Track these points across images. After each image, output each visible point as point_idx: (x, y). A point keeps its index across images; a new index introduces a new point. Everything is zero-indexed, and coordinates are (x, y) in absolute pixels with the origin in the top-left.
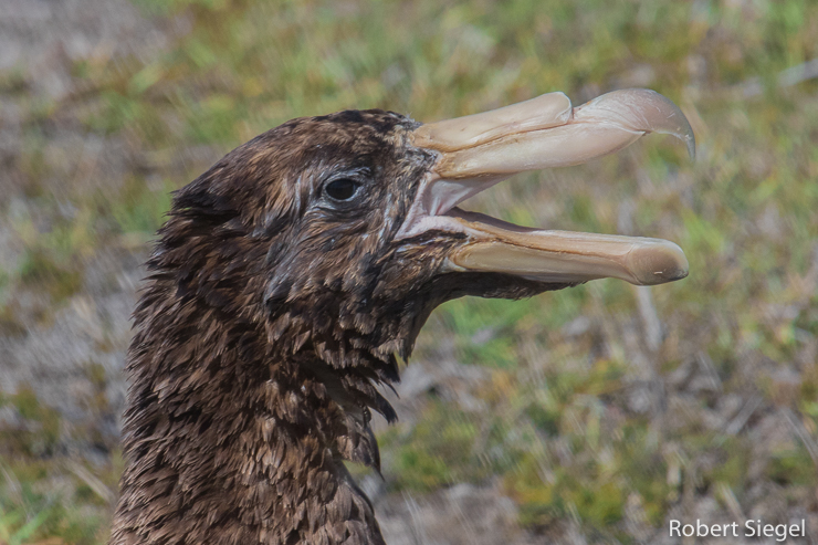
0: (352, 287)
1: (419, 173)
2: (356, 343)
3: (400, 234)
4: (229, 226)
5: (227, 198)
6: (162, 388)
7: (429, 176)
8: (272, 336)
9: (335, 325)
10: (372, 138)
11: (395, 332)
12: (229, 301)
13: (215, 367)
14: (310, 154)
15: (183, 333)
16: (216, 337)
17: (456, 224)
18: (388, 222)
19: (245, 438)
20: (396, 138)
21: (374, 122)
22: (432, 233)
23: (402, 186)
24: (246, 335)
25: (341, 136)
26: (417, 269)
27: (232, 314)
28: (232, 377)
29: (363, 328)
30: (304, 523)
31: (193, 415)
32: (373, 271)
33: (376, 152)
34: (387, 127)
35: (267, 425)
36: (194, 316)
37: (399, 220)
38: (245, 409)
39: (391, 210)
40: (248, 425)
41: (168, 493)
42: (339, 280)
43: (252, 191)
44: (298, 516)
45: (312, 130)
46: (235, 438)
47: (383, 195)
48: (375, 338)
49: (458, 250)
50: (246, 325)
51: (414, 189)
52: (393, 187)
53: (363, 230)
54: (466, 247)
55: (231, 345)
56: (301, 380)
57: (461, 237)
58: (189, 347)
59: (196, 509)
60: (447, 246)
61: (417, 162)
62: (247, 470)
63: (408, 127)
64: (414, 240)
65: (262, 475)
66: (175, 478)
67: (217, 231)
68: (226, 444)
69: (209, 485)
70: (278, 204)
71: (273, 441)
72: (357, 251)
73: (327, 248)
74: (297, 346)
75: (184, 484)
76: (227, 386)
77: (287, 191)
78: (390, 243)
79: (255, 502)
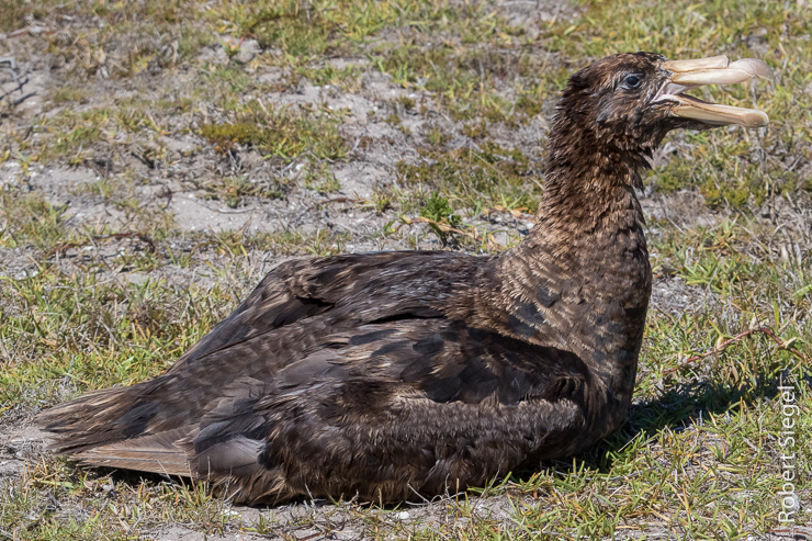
0: (631, 119)
1: (664, 79)
2: (633, 141)
3: (653, 100)
4: (585, 91)
5: (586, 79)
6: (558, 153)
7: (668, 81)
8: (598, 136)
9: (624, 133)
10: (646, 62)
11: (650, 138)
12: (583, 120)
13: (576, 146)
14: (621, 66)
15: (566, 132)
16: (577, 135)
17: (676, 98)
18: (649, 96)
19: (587, 174)
20: (656, 64)
21: (649, 57)
22: (666, 101)
23: (656, 83)
24: (588, 134)
25: (635, 60)
26: (659, 115)
27: (583, 126)
28: (583, 150)
29: (635, 135)
30: (608, 209)
31: (567, 164)
32: (640, 114)
33: (647, 68)
34: (654, 59)
35: (596, 170)
36: (570, 126)
37: (653, 96)
38: (587, 163)
39: (650, 91)
40: (589, 170)
41: (556, 194)
42: (627, 116)
43: (596, 78)
44: (606, 206)
45: (624, 57)
46: (583, 173)
47: (647, 85)
48: (640, 140)
49: (676, 108)
50: (588, 130)
51: (661, 85)
52: (652, 83)
53: (638, 97)
54: (678, 107)
55: (583, 138)
56: (609, 153)
57: (677, 103)
58: (568, 137)
59: (566, 201)
60: (671, 106)
61: (664, 74)
62: (587, 187)
63: (663, 60)
64: (658, 103)
65: (592, 190)
66: (559, 188)
67: (580, 92)
68: (580, 176)
69: (571, 193)
70: (605, 84)
71: (598, 176)
72: (635, 106)
73: (622, 104)
74: (609, 141)
75: (562, 192)
76: (581, 153)
77: (609, 81)
78: (648, 104)
79: (588, 200)
